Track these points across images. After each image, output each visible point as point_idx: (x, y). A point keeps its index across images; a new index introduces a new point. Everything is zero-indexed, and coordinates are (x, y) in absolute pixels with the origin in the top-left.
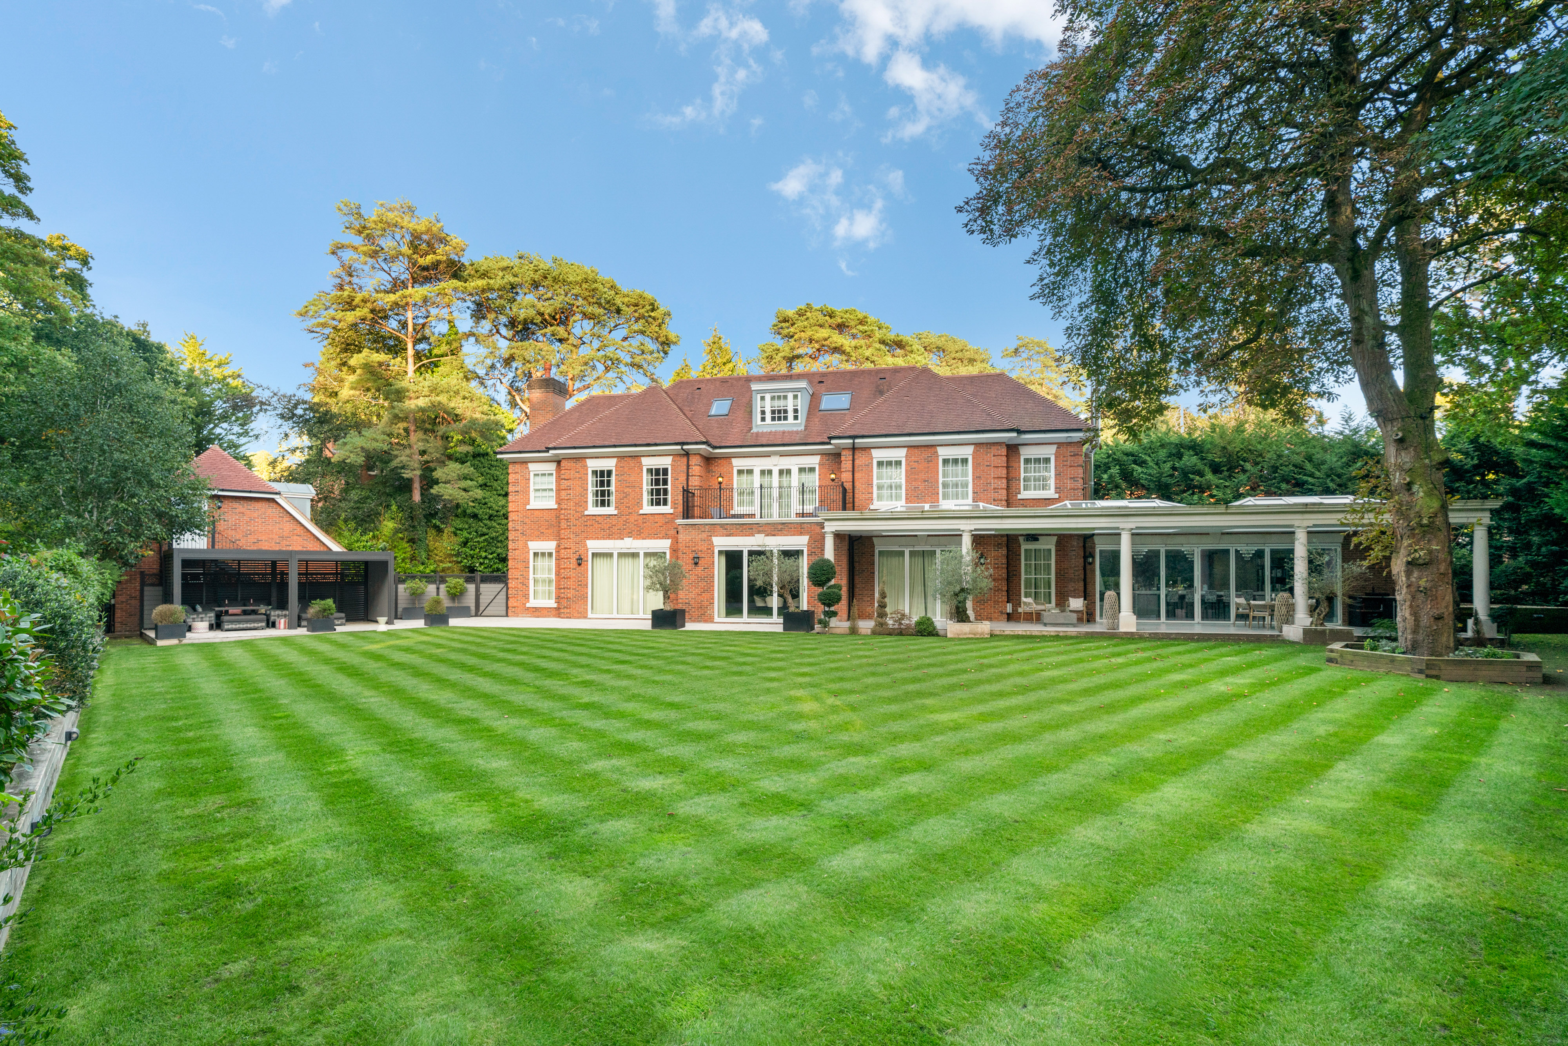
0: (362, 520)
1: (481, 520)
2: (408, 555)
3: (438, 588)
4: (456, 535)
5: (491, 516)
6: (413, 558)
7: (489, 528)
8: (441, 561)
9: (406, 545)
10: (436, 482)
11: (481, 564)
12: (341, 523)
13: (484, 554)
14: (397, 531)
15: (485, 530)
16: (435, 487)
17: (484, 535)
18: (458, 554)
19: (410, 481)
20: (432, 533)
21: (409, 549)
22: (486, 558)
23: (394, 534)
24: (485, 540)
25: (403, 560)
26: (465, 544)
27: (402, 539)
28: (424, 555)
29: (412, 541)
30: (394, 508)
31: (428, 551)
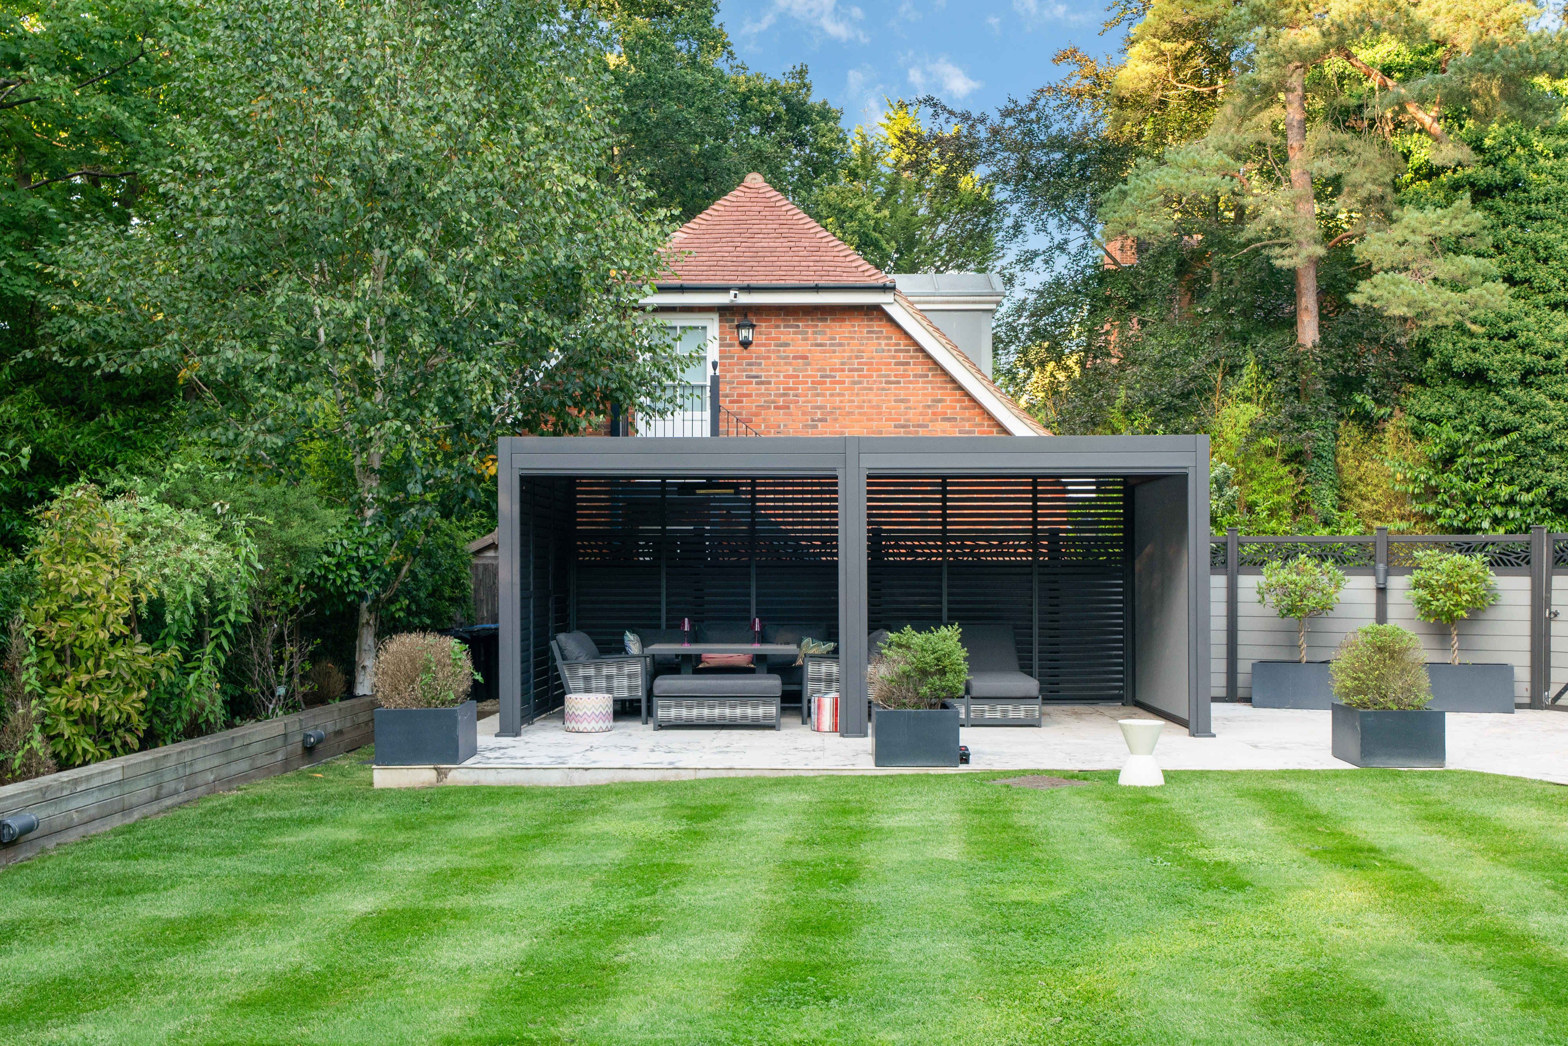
0: (1169, 408)
1: (1495, 387)
2: (1285, 498)
3: (1382, 591)
4: (1419, 436)
5: (1528, 372)
6: (1300, 508)
7: (1522, 411)
8: (1377, 516)
9: (1284, 470)
10: (1366, 271)
11: (1496, 521)
12: (1115, 415)
13: (1504, 491)
14: (1257, 429)
15: (1509, 417)
16: (1364, 286)
17: (1505, 432)
18: (1432, 492)
19: (1292, 274)
20: (1351, 432)
21: (1291, 480)
22: (1511, 501)
23: (1250, 440)
24: (1508, 448)
25: (1273, 513)
26: (1447, 461)
27: (1270, 453)
28: (1329, 498)
29: (1296, 457)
30: (1250, 371)
31: (1340, 487)
